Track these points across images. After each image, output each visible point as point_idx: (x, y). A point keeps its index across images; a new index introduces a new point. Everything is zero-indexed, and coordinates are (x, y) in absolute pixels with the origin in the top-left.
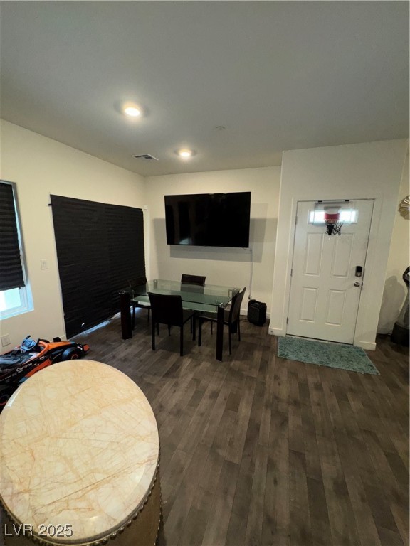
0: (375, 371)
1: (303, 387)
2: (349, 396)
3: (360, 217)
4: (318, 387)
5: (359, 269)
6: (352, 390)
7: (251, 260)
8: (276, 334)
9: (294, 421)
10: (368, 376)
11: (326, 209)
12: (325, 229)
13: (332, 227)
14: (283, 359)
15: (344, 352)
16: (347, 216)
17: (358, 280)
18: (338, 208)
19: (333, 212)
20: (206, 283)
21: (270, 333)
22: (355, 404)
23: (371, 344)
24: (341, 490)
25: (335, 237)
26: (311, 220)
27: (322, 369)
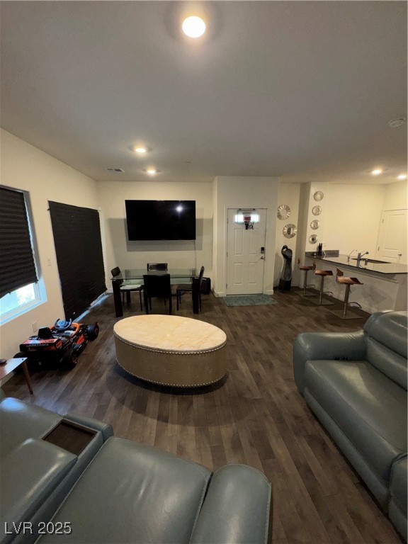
0: (276, 302)
1: (248, 315)
2: (269, 313)
3: (261, 218)
4: (255, 313)
5: (263, 249)
6: (270, 311)
7: (195, 250)
8: (220, 296)
9: (250, 327)
10: (274, 305)
11: (243, 213)
12: (244, 226)
13: (247, 224)
14: (232, 307)
15: (260, 297)
16: (255, 218)
17: (263, 255)
18: (250, 213)
19: (248, 216)
20: (168, 268)
21: (216, 296)
22: (273, 316)
23: (271, 292)
24: (277, 339)
25: (250, 230)
26: (236, 221)
27: (252, 306)
